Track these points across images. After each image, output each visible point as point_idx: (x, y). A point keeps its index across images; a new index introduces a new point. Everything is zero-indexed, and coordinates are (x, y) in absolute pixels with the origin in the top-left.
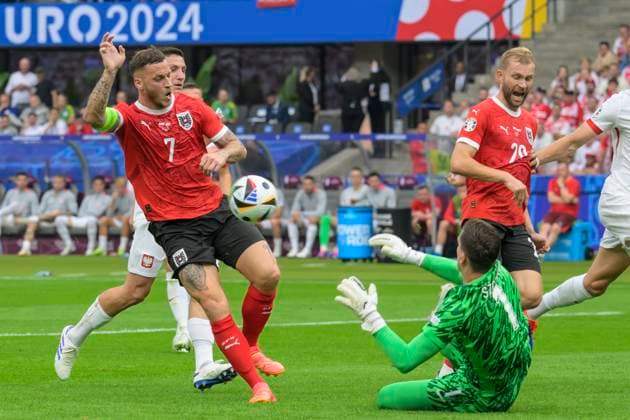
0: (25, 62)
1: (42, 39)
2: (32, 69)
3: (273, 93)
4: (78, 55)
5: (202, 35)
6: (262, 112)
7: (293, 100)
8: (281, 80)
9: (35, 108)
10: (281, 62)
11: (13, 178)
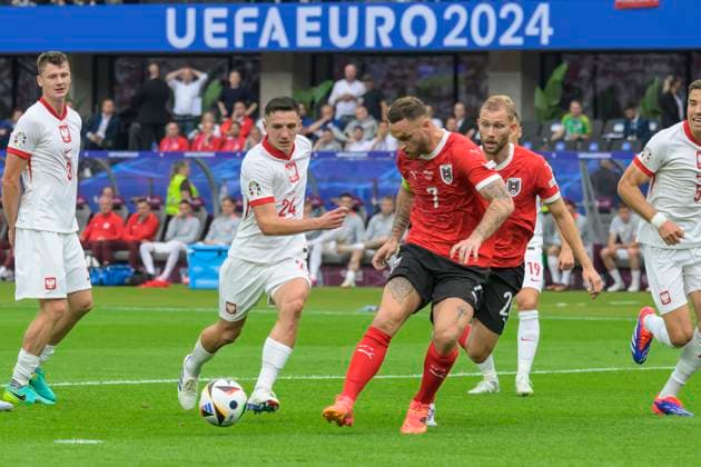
0: (350, 69)
1: (370, 42)
2: (359, 77)
3: (632, 105)
4: (411, 61)
5: (551, 38)
6: (619, 128)
7: (655, 113)
8: (641, 91)
9: (361, 121)
10: (642, 72)
11: (335, 200)
